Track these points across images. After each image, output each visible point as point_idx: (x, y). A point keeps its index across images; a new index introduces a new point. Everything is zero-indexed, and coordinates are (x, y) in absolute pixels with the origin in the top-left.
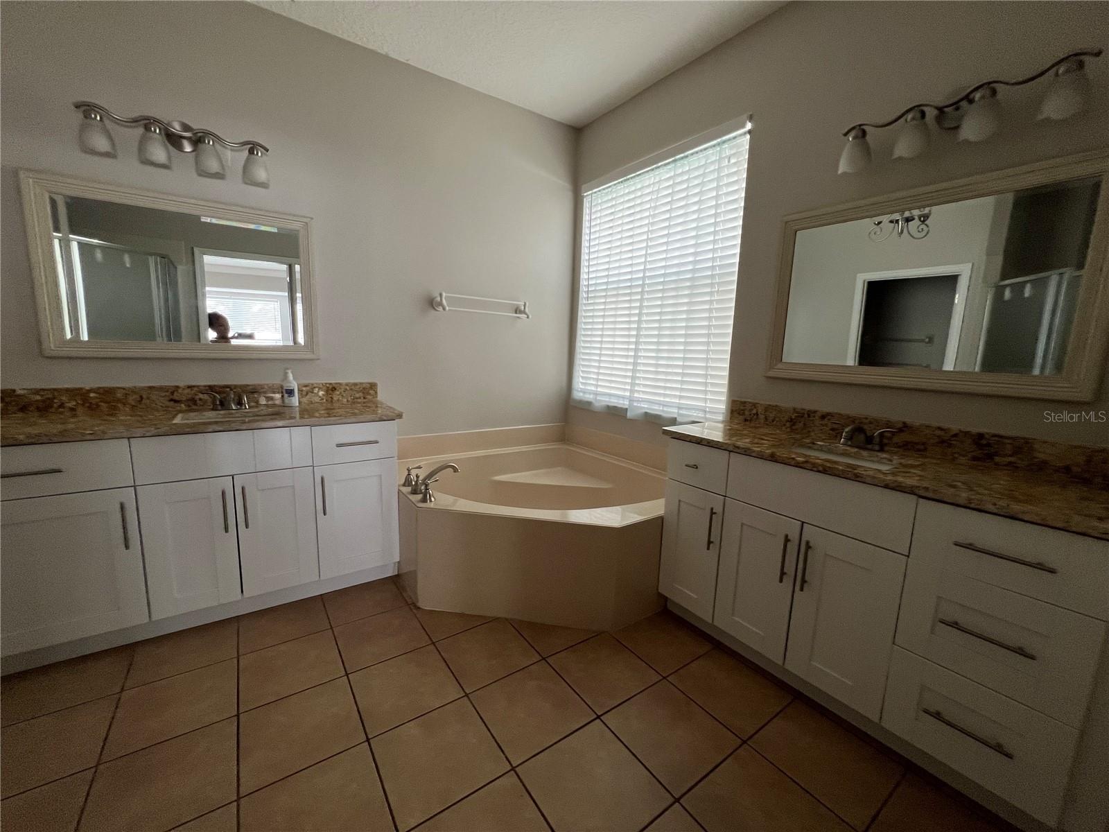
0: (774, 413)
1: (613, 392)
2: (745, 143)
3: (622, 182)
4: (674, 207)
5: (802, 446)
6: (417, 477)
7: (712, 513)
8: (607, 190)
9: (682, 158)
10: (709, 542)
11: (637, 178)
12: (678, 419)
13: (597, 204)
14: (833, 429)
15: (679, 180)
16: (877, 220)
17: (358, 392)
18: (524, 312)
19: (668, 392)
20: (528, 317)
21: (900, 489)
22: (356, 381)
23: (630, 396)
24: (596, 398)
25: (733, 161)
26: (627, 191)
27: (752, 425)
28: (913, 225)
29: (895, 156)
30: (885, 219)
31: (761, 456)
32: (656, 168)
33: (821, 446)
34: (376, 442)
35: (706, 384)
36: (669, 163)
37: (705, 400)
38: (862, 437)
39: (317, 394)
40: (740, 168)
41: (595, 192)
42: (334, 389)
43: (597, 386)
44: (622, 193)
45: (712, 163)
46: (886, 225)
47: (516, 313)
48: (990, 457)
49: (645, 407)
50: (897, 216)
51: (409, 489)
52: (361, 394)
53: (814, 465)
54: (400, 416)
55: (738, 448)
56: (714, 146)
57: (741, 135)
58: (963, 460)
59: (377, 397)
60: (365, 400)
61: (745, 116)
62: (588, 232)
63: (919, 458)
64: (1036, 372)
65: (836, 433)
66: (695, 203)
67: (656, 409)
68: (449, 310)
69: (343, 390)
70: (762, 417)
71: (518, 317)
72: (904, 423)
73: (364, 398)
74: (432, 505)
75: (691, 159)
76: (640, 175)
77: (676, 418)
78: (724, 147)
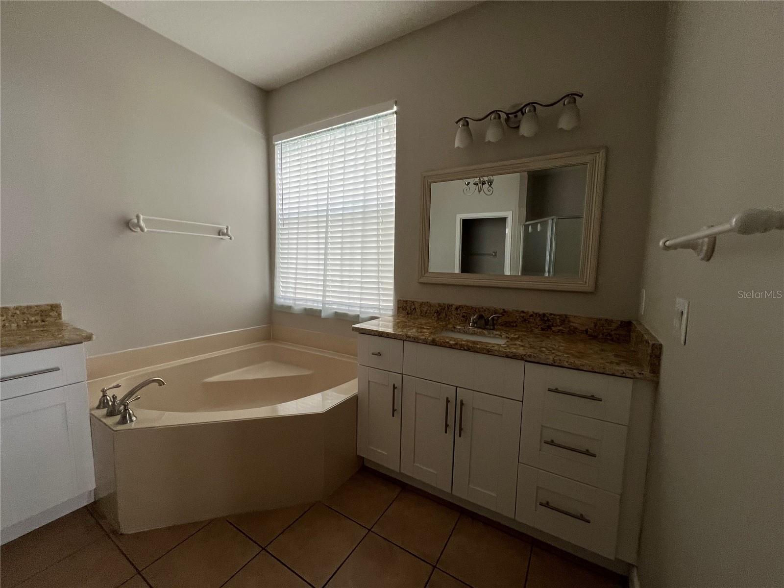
0: (426, 308)
1: (308, 297)
2: (394, 120)
3: (305, 137)
4: (346, 159)
5: (447, 330)
6: (114, 397)
7: (394, 388)
8: (293, 142)
9: (350, 125)
10: (394, 410)
11: (317, 135)
12: (360, 316)
13: (286, 152)
14: (463, 317)
15: (349, 140)
16: (467, 181)
17: (33, 315)
18: (227, 234)
19: (351, 296)
20: (231, 239)
21: (515, 357)
22: (29, 304)
23: (323, 300)
24: (295, 303)
25: (386, 131)
26: (310, 144)
27: (413, 316)
28: (486, 186)
29: (487, 140)
30: (472, 181)
31: (425, 342)
32: (332, 129)
33: (459, 329)
34: (57, 369)
35: (378, 289)
36: (340, 127)
37: (379, 300)
38: (483, 322)
40: (392, 137)
41: (284, 142)
43: (295, 293)
44: (306, 145)
45: (372, 130)
46: (471, 185)
47: (219, 235)
48: (549, 327)
49: (336, 308)
50: (477, 180)
51: (105, 411)
52: (38, 318)
53: (462, 346)
54: (89, 338)
55: (409, 337)
56: (373, 119)
57: (390, 114)
58: (536, 331)
59: (60, 319)
60: (43, 323)
61: (393, 101)
62: (280, 172)
63: (515, 332)
64: (546, 275)
65: (466, 319)
66: (362, 158)
67: (343, 309)
68: (147, 231)
70: (418, 311)
71: (222, 239)
72: (504, 310)
73: (42, 321)
74: (133, 426)
75: (357, 126)
76: (318, 133)
77: (359, 315)
78: (379, 121)
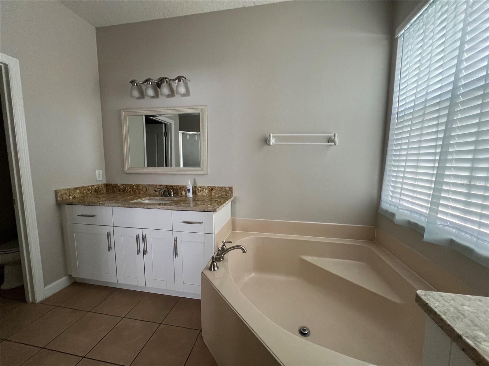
3: (432, 3)
8: (418, 21)
13: (410, 39)
17: (223, 192)
18: (333, 141)
20: (335, 144)
22: (223, 186)
23: (429, 215)
24: (399, 212)
39: (205, 192)
41: (408, 29)
42: (212, 190)
43: (400, 200)
47: (329, 142)
52: (225, 193)
59: (232, 195)
69: (216, 190)
71: (331, 145)
73: (226, 195)
